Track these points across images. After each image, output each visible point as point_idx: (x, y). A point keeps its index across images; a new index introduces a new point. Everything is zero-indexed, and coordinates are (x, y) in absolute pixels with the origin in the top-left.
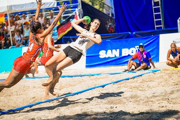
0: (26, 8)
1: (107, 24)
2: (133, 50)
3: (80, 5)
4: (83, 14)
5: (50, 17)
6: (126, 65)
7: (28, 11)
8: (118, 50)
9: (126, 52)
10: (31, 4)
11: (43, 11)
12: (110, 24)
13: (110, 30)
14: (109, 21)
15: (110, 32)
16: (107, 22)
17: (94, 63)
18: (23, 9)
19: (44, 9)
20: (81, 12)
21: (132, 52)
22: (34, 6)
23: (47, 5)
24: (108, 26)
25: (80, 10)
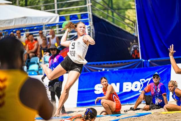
0: (16, 25)
1: (130, 46)
2: (136, 85)
3: (91, 20)
4: (94, 32)
5: (50, 36)
6: (127, 104)
7: (25, 28)
8: (118, 84)
9: (128, 87)
10: (23, 19)
11: (44, 29)
12: (135, 46)
13: (134, 55)
14: (133, 43)
15: (135, 57)
16: (131, 43)
17: (87, 100)
18: (11, 25)
19: (45, 25)
20: (92, 30)
21: (136, 86)
22: (26, 22)
23: (45, 21)
24: (133, 49)
25: (90, 27)
